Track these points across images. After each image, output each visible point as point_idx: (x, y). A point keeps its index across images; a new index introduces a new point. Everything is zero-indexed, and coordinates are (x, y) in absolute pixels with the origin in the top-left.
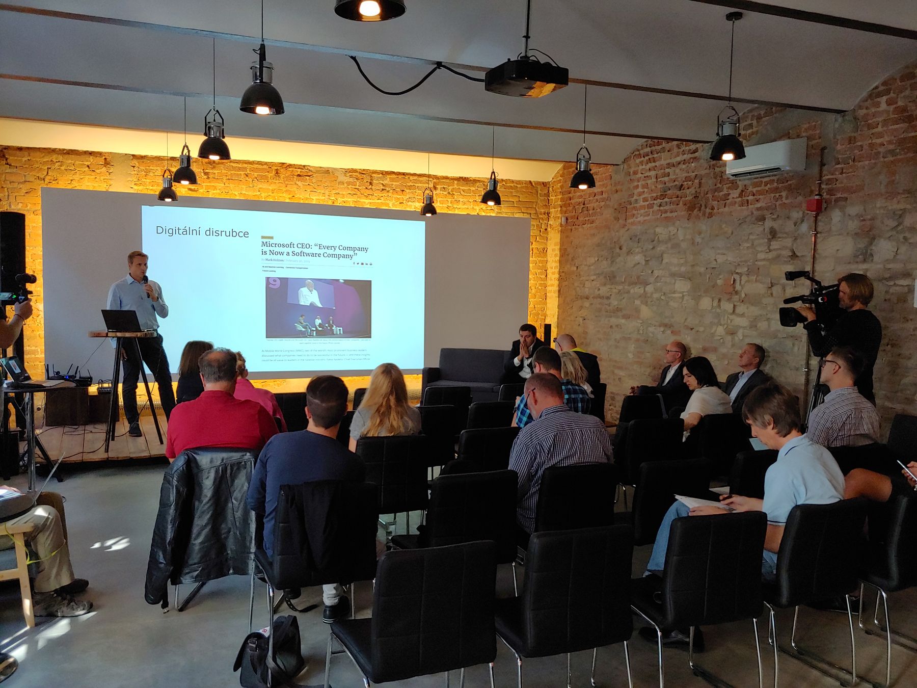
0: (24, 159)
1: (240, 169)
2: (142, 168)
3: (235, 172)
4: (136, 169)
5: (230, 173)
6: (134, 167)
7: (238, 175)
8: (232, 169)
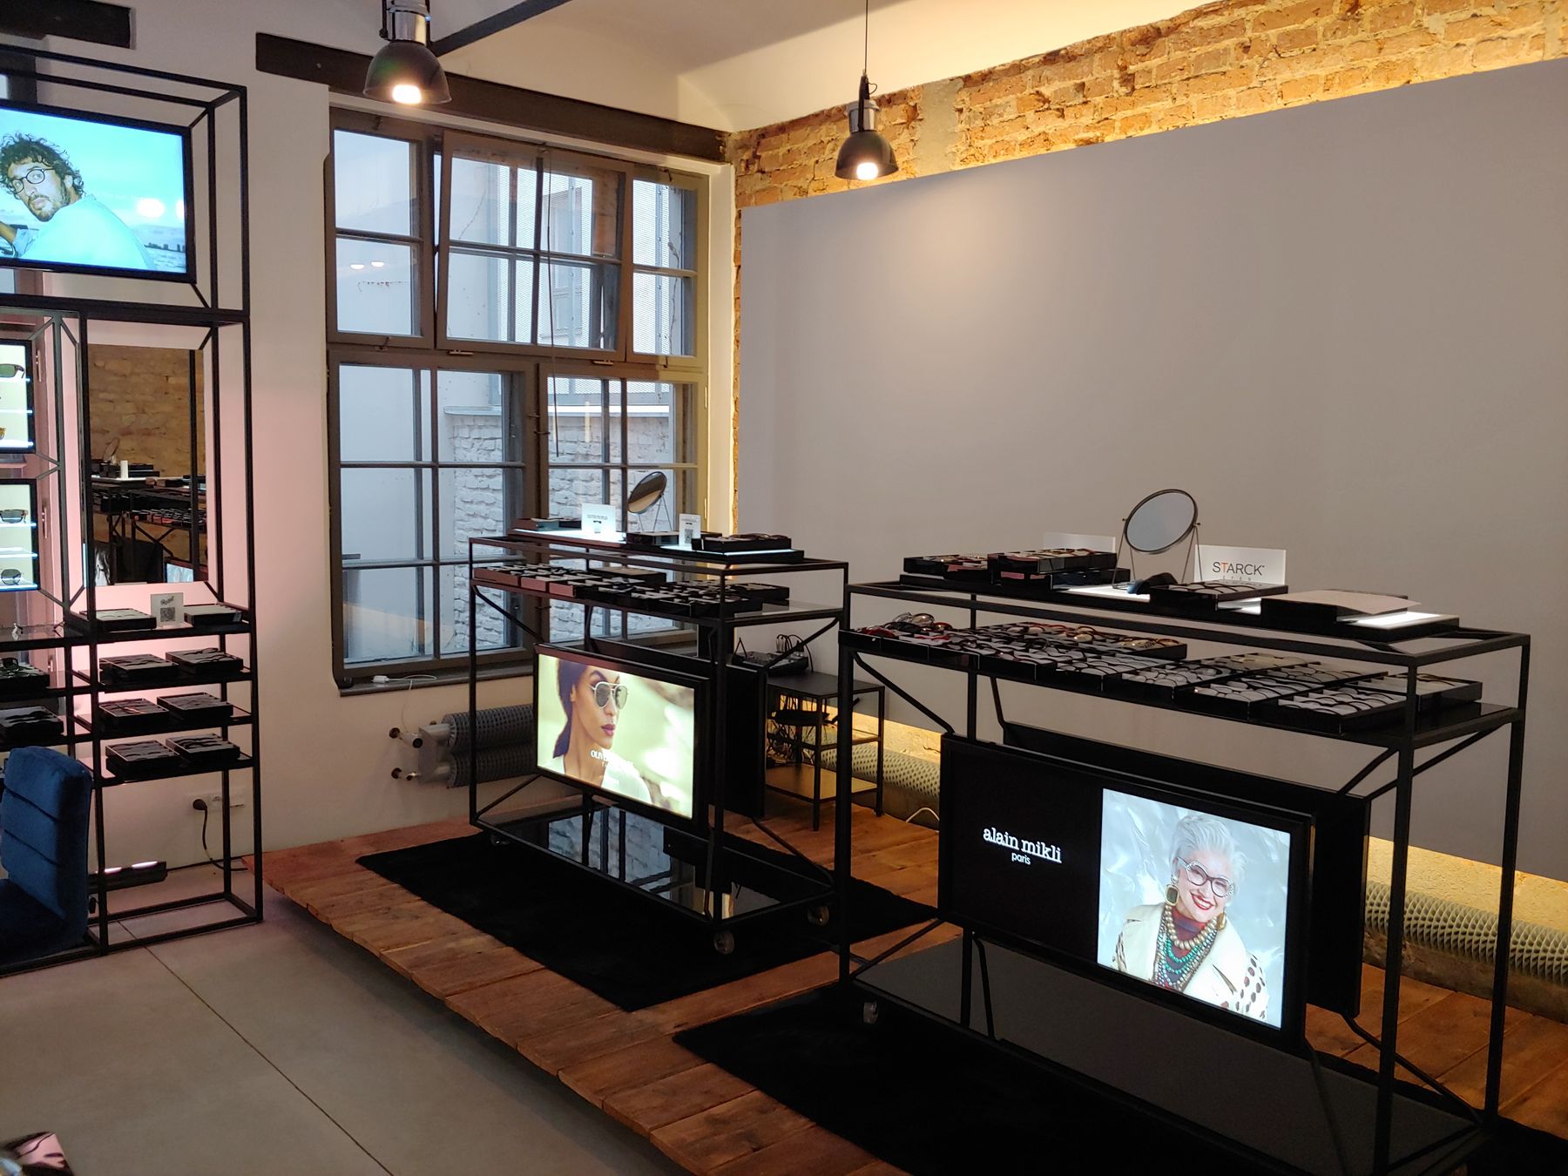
0: (782, 151)
1: (1222, 31)
2: (978, 108)
3: (1210, 48)
4: (965, 114)
5: (1193, 56)
6: (961, 111)
7: (1217, 56)
8: (1198, 40)
